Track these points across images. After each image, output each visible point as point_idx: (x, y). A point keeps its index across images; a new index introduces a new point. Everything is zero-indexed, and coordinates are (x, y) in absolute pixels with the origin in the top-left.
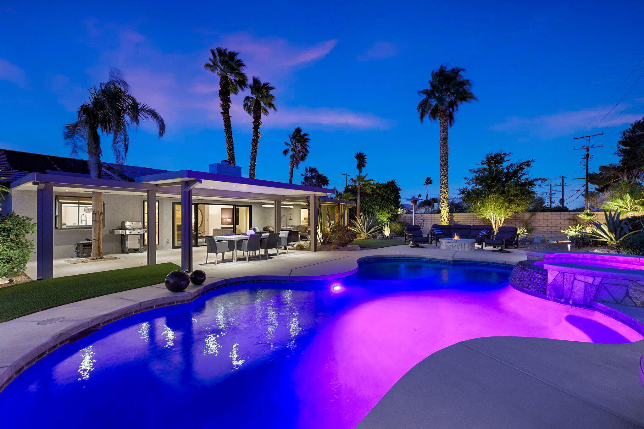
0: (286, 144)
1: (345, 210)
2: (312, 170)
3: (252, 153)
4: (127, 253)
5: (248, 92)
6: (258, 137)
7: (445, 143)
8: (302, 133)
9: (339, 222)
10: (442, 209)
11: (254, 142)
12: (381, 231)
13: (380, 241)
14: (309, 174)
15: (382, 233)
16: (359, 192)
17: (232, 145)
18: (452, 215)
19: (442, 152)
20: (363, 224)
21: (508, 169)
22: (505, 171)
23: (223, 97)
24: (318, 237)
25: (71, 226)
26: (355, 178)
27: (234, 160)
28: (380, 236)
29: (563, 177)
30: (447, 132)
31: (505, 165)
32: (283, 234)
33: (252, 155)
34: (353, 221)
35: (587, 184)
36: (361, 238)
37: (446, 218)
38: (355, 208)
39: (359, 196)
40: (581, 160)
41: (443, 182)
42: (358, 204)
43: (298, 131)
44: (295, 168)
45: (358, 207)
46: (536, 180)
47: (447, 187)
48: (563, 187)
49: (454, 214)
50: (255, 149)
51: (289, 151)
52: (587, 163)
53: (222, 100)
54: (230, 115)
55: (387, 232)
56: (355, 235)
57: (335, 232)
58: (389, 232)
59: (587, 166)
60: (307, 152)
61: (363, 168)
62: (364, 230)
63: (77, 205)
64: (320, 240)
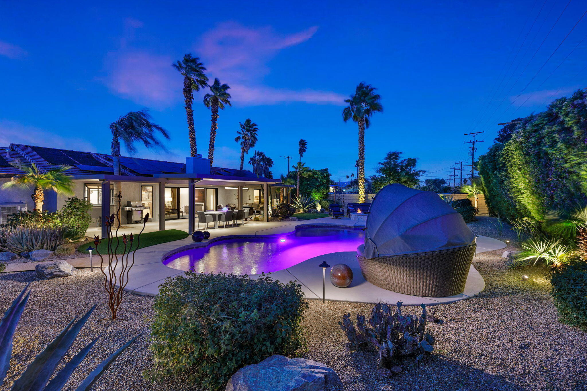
0: (238, 132)
1: (287, 193)
2: (261, 154)
3: (211, 141)
4: (133, 224)
5: (207, 90)
6: (215, 128)
7: (362, 141)
8: (251, 123)
9: (283, 202)
10: (359, 191)
11: (213, 132)
12: (315, 207)
13: (313, 215)
14: (257, 158)
15: (315, 208)
16: (298, 176)
17: (194, 135)
18: (367, 195)
19: (360, 148)
20: (301, 202)
21: (402, 162)
22: (400, 164)
23: (187, 94)
24: (269, 213)
25: (96, 205)
26: (296, 166)
27: (196, 147)
28: (314, 210)
29: (461, 162)
30: (364, 133)
31: (399, 161)
32: (246, 210)
33: (210, 143)
34: (294, 200)
35: (472, 170)
36: (300, 213)
37: (362, 197)
38: (296, 189)
39: (298, 180)
40: (469, 151)
41: (361, 171)
42: (298, 186)
43: (248, 121)
44: (245, 153)
45: (298, 188)
46: (420, 171)
47: (364, 174)
48: (461, 171)
49: (369, 194)
50: (213, 138)
51: (240, 138)
52: (473, 154)
53: (185, 97)
54: (192, 110)
55: (319, 208)
56: (294, 210)
57: (281, 208)
58: (320, 208)
59: (473, 156)
60: (255, 140)
61: (304, 153)
62: (301, 206)
63: (97, 190)
64: (270, 214)
